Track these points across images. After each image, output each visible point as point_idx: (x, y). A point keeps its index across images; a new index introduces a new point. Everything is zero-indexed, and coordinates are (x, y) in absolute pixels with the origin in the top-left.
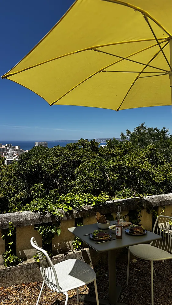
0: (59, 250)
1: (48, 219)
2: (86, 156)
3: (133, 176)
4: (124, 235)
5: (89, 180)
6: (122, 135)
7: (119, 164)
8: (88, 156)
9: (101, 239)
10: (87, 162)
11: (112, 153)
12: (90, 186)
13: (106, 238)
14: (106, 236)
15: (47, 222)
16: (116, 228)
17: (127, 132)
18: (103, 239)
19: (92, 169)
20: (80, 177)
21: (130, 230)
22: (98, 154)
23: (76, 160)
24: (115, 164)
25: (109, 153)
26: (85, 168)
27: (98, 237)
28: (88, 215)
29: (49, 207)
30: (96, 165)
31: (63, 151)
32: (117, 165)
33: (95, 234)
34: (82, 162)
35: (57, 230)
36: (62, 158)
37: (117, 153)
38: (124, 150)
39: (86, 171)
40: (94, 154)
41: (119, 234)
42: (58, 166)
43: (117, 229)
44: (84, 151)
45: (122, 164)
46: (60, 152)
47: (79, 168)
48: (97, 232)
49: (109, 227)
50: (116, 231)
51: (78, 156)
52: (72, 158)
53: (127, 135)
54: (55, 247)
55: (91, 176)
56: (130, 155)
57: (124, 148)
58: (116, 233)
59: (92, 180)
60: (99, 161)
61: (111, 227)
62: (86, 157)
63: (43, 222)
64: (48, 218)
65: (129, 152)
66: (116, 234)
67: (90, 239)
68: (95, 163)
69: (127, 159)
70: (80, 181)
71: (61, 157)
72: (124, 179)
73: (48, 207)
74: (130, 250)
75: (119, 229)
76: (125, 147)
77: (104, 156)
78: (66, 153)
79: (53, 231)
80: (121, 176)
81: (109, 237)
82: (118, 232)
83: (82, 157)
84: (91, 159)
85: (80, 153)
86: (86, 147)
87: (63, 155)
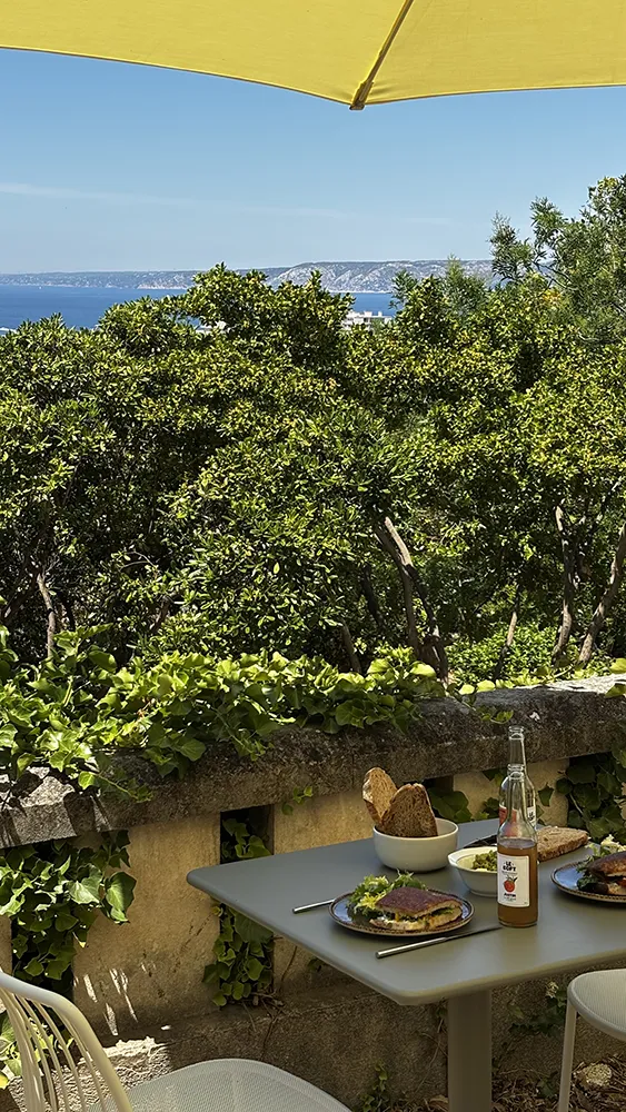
0: (122, 1015)
1: (51, 818)
2: (249, 393)
3: (579, 535)
4: (547, 905)
5: (277, 568)
6: (505, 238)
7: (480, 456)
8: (266, 397)
9: (410, 926)
10: (264, 444)
11: (434, 376)
12: (285, 611)
13: (440, 920)
14: (437, 912)
15: (42, 836)
16: (502, 860)
17: (536, 219)
18: (422, 926)
19: (298, 492)
20: (213, 548)
21: (587, 874)
22: (333, 383)
23: (181, 423)
24: (456, 452)
25: (413, 375)
26: (248, 486)
27: (392, 917)
28: (309, 793)
29: (55, 741)
30: (323, 458)
31: (90, 362)
32: (465, 463)
33: (368, 902)
34: (224, 442)
35: (108, 887)
36: (81, 411)
37: (468, 376)
38: (516, 349)
39: (257, 503)
40: (305, 382)
41: (521, 898)
42: (55, 467)
43: (509, 867)
44: (233, 360)
45: (499, 457)
46: (62, 368)
47: (205, 483)
48: (382, 887)
49: (453, 859)
50: (502, 879)
51: (198, 399)
52: (151, 412)
53: (534, 237)
54: (91, 993)
55: (288, 539)
56: (559, 389)
57: (520, 338)
58: (501, 890)
59: (295, 570)
60: (346, 435)
61: (461, 858)
62: (249, 405)
63: (17, 839)
64: (45, 815)
65: (548, 364)
66: (503, 900)
67: (341, 930)
68: (313, 447)
69: (542, 421)
70: (216, 574)
71: (74, 404)
72: (514, 556)
73: (47, 740)
74: (575, 1005)
75: (522, 864)
76: (524, 329)
77: (379, 398)
78: (107, 377)
79: (84, 894)
80: (490, 533)
81: (459, 918)
82: (509, 885)
83: (220, 403)
84: (292, 418)
85: (206, 373)
86: (247, 334)
87: (87, 387)
